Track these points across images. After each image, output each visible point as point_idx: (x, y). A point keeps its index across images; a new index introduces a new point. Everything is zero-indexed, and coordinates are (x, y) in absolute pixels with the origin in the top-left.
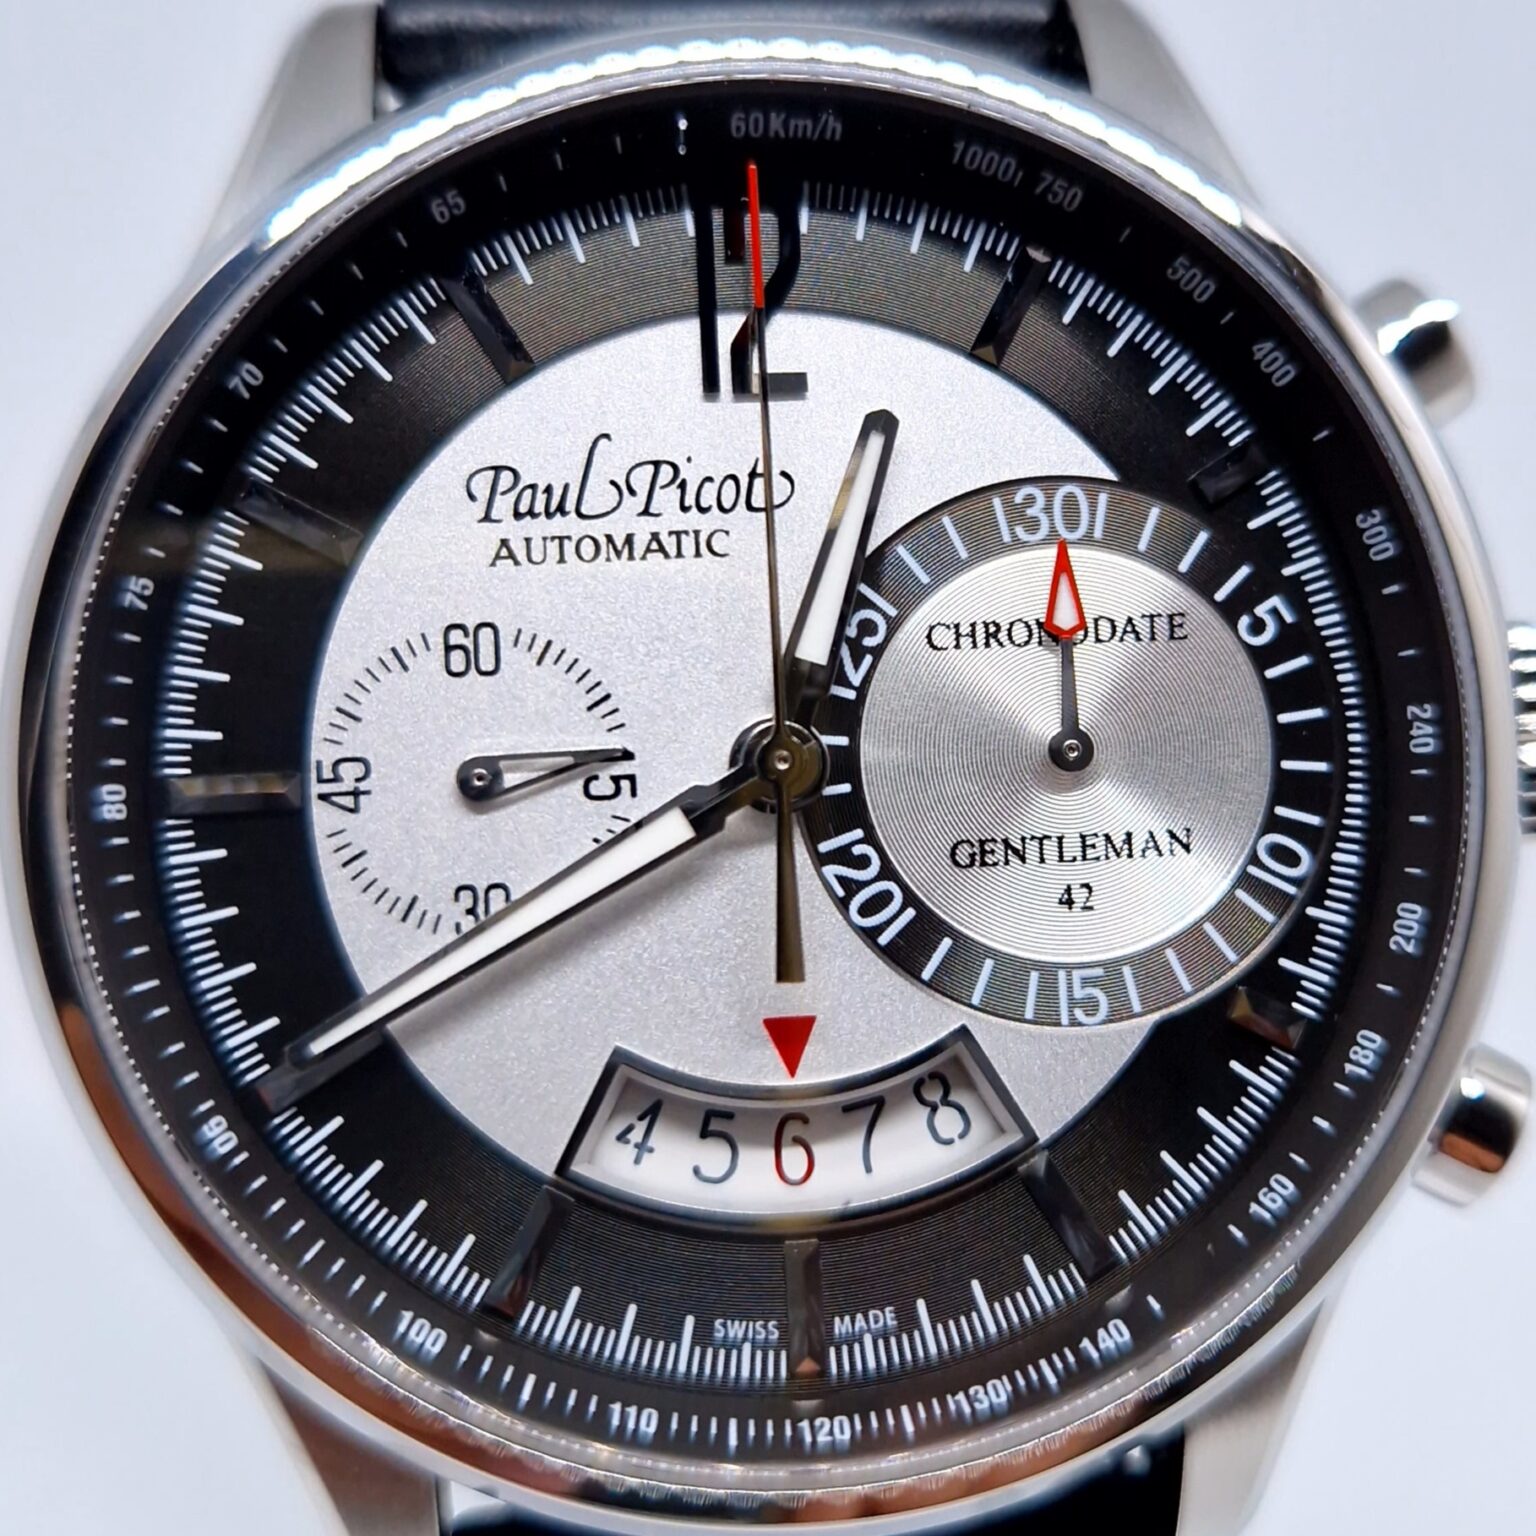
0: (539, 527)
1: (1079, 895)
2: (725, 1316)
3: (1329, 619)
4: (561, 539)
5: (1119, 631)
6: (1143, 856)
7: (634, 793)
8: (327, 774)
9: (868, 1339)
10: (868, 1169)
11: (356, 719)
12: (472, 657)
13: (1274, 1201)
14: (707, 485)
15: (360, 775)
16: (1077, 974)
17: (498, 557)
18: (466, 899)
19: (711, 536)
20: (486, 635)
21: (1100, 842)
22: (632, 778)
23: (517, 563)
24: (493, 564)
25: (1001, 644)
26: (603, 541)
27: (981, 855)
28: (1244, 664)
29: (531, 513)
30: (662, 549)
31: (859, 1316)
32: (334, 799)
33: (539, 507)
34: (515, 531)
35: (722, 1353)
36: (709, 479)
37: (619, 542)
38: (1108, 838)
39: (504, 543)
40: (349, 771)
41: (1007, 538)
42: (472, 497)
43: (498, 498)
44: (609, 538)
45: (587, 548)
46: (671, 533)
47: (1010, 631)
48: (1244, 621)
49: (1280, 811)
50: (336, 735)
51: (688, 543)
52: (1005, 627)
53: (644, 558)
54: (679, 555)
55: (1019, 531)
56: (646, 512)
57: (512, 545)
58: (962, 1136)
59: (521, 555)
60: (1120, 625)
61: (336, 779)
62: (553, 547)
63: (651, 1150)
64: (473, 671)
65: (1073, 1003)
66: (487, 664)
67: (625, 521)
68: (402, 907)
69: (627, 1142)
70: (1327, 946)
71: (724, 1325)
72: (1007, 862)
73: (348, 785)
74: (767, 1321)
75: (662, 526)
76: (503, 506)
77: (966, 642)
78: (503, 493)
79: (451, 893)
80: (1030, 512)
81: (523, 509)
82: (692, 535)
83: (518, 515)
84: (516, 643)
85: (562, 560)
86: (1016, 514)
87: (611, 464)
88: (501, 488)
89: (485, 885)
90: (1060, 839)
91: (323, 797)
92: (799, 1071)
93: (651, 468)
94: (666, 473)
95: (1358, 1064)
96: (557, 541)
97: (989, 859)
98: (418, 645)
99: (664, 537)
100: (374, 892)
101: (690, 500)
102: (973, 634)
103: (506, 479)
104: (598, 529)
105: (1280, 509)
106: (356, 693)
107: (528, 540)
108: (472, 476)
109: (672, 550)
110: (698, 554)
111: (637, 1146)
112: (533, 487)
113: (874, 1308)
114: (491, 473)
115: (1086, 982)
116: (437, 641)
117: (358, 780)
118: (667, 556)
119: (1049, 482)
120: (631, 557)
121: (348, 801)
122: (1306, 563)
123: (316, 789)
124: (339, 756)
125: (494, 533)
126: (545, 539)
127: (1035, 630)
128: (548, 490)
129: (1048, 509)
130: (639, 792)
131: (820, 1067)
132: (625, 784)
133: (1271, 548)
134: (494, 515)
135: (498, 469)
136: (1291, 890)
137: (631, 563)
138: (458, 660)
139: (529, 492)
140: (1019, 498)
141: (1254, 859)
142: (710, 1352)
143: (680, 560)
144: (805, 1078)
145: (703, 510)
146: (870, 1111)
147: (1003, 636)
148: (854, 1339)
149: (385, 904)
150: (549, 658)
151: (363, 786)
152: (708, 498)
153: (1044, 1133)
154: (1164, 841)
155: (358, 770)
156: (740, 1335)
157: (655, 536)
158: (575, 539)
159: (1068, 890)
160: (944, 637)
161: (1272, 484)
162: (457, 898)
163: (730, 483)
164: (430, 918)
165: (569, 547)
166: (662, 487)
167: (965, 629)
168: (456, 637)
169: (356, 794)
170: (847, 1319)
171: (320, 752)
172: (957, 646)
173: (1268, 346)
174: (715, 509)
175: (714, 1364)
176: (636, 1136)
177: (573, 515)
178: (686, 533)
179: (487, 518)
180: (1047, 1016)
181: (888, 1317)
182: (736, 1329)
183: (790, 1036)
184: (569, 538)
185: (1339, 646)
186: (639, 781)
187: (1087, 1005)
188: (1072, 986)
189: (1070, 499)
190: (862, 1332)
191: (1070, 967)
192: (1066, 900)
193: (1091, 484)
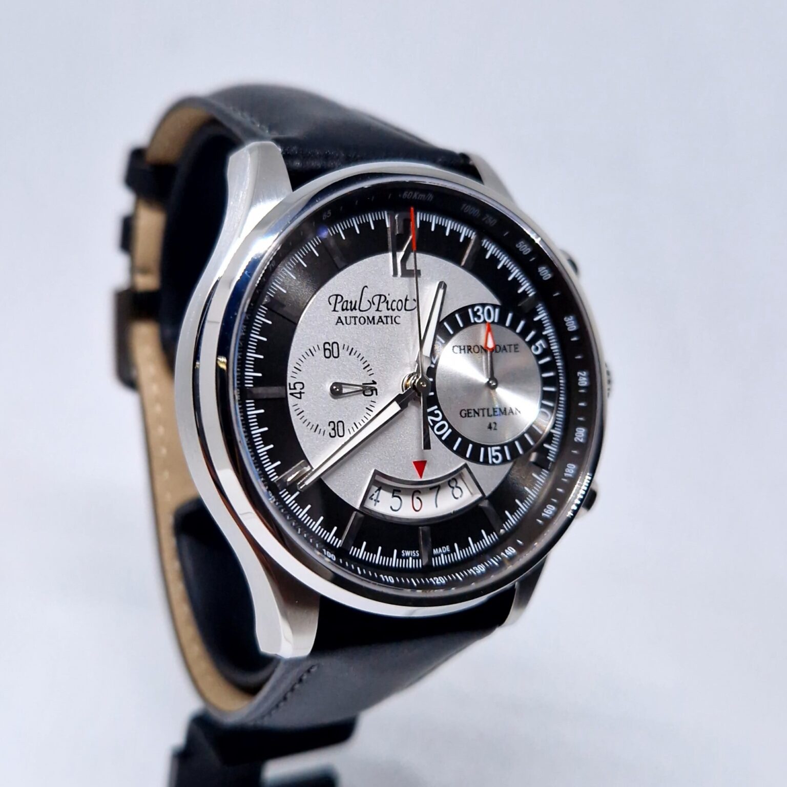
0: (349, 314)
1: (493, 426)
2: (405, 550)
3: (555, 347)
4: (355, 317)
5: (502, 349)
6: (509, 414)
7: (377, 394)
8: (292, 387)
9: (442, 555)
10: (437, 506)
11: (300, 370)
12: (331, 352)
13: (549, 512)
14: (394, 303)
15: (302, 387)
16: (494, 448)
17: (338, 322)
18: (332, 424)
19: (395, 317)
20: (335, 345)
21: (498, 410)
22: (376, 390)
23: (343, 324)
24: (336, 324)
25: (471, 352)
26: (366, 318)
27: (468, 414)
28: (533, 360)
29: (347, 309)
30: (382, 321)
31: (440, 549)
32: (295, 395)
33: (349, 308)
34: (343, 314)
35: (404, 560)
36: (394, 301)
37: (371, 319)
38: (500, 409)
39: (339, 318)
40: (299, 386)
41: (472, 321)
42: (330, 304)
43: (337, 304)
44: (368, 318)
45: (362, 320)
46: (385, 316)
47: (474, 348)
48: (533, 347)
49: (544, 402)
50: (295, 375)
51: (389, 319)
52: (472, 347)
53: (377, 324)
54: (387, 323)
55: (476, 319)
56: (378, 310)
57: (342, 319)
58: (461, 496)
59: (344, 322)
60: (502, 347)
61: (295, 388)
62: (353, 320)
63: (378, 501)
64: (332, 357)
65: (493, 457)
66: (336, 355)
67: (372, 313)
68: (314, 427)
69: (372, 499)
70: (556, 440)
71: (405, 552)
72: (474, 416)
73: (298, 391)
74: (416, 551)
75: (382, 314)
76: (339, 307)
78: (339, 303)
79: (328, 424)
80: (479, 313)
81: (344, 308)
82: (390, 317)
83: (343, 310)
84: (343, 348)
85: (355, 324)
86: (475, 314)
87: (368, 295)
88: (338, 301)
89: (337, 421)
90: (488, 410)
91: (292, 394)
92: (423, 477)
93: (379, 297)
94: (383, 298)
95: (568, 473)
96: (354, 318)
97: (470, 415)
98: (316, 348)
99: (383, 318)
100: (306, 423)
101: (389, 307)
102: (464, 349)
103: (339, 298)
104: (365, 314)
105: (542, 315)
106: (300, 362)
107: (346, 317)
108: (330, 297)
109: (385, 322)
110: (392, 323)
111: (375, 500)
112: (347, 301)
113: (443, 546)
114: (335, 297)
115: (496, 451)
116: (321, 347)
117: (301, 389)
118: (384, 323)
119: (483, 305)
120: (374, 324)
121: (298, 395)
122: (549, 331)
123: (289, 392)
124: (295, 382)
125: (336, 315)
126: (350, 317)
127: (480, 348)
128: (351, 302)
129: (483, 313)
130: (378, 394)
131: (428, 475)
132: (374, 392)
133: (540, 326)
134: (336, 309)
135: (337, 295)
137: (374, 325)
138: (328, 353)
139: (345, 303)
140: (475, 309)
142: (401, 560)
143: (387, 325)
144: (424, 479)
145: (393, 310)
146: (437, 489)
147: (472, 350)
148: (439, 555)
149: (309, 427)
150: (352, 354)
151: (302, 391)
152: (394, 307)
153: (487, 494)
154: (514, 410)
155: (301, 386)
156: (409, 555)
157: (380, 317)
158: (359, 318)
159: (490, 424)
160: (457, 349)
161: (540, 308)
162: (329, 425)
163: (400, 302)
164: (322, 431)
165: (357, 320)
166: (382, 303)
167: (462, 348)
168: (327, 346)
169: (300, 393)
170: (437, 549)
171: (290, 380)
172: (460, 353)
173: (544, 268)
174: (396, 310)
175: (402, 564)
176: (374, 497)
177: (358, 310)
178: (389, 316)
179: (334, 310)
180: (486, 462)
181: (447, 549)
182: (408, 553)
183: (420, 466)
184: (357, 317)
185: (557, 355)
186: (378, 391)
187: (497, 458)
188: (492, 452)
189: (489, 310)
190: (441, 553)
191: (491, 446)
192: (490, 427)
193: (494, 306)
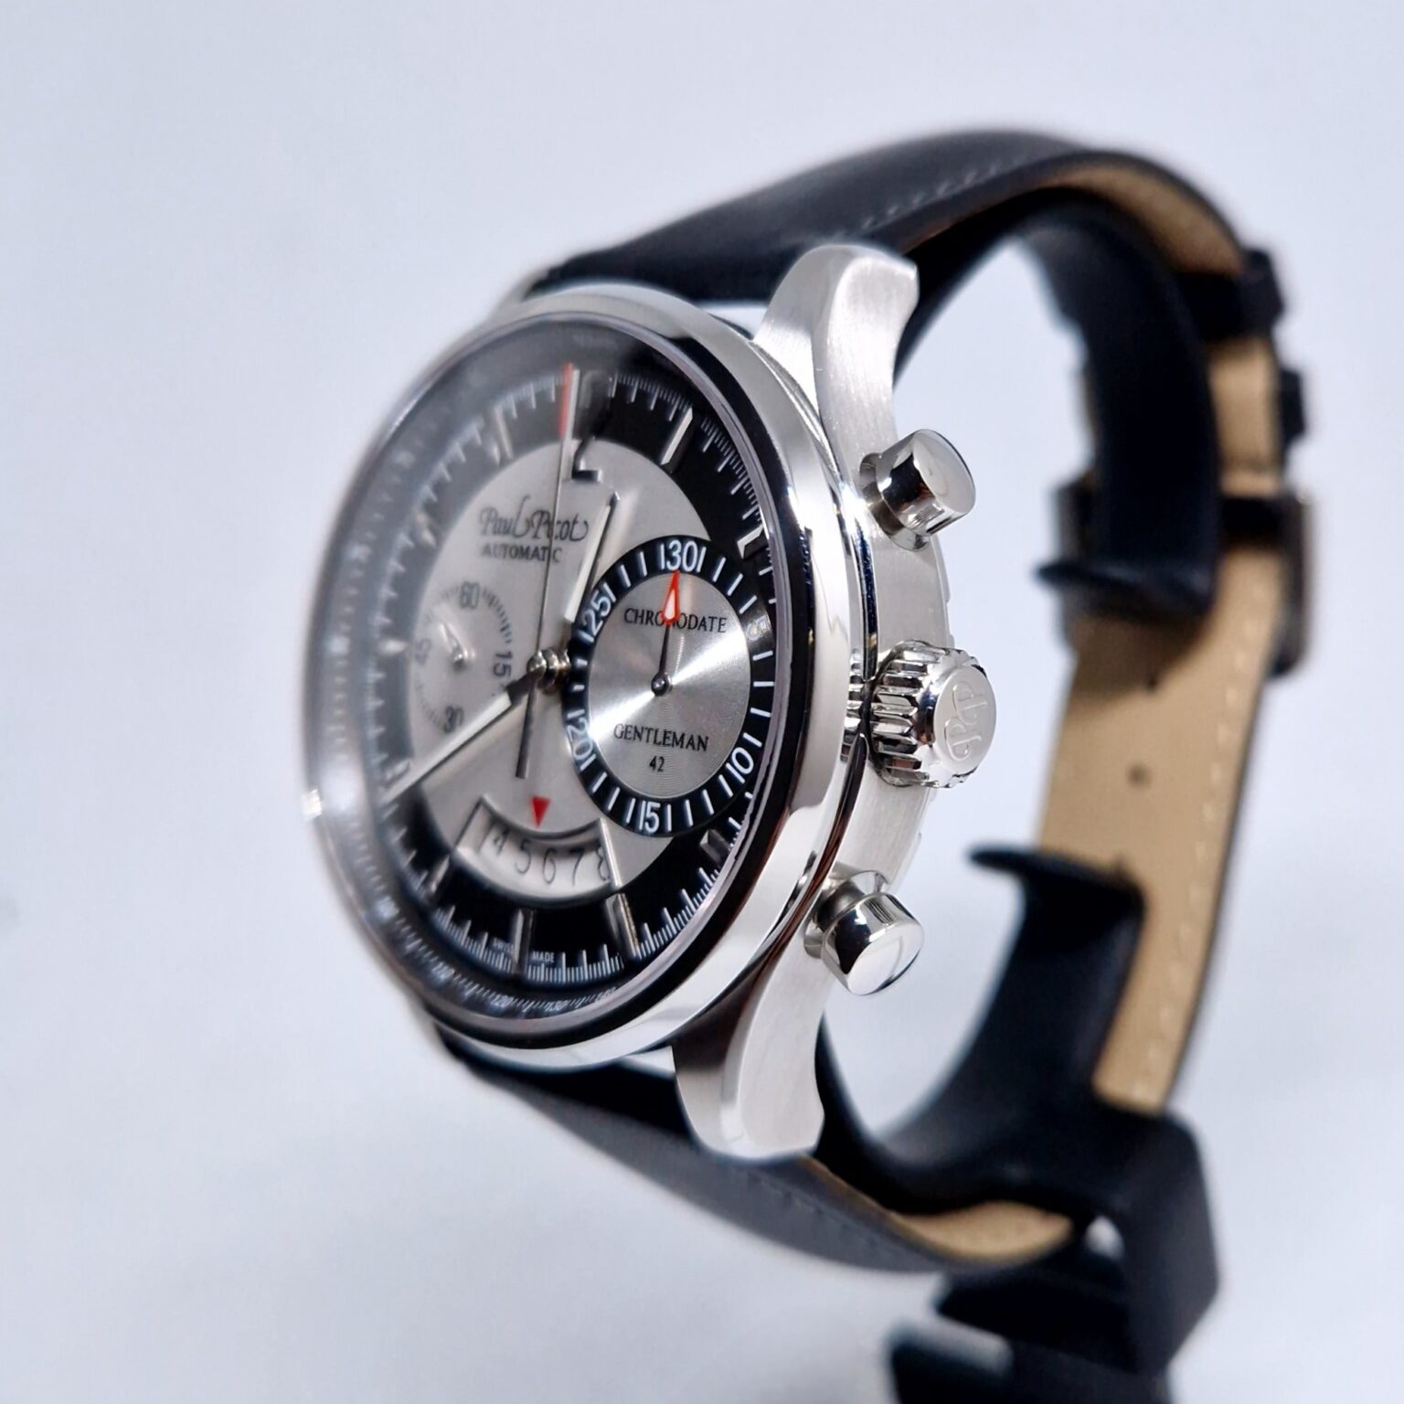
0: (500, 539)
1: (658, 763)
2: (498, 937)
4: (506, 546)
5: (699, 623)
6: (687, 747)
8: (418, 645)
9: (543, 966)
10: (573, 880)
12: (470, 598)
14: (558, 525)
16: (651, 804)
17: (485, 552)
18: (450, 712)
20: (475, 589)
21: (671, 736)
23: (490, 556)
24: (482, 556)
25: (652, 624)
26: (519, 548)
27: (626, 734)
28: (745, 651)
29: (499, 532)
30: (537, 556)
31: (542, 954)
32: (418, 658)
33: (502, 529)
34: (492, 540)
35: (495, 955)
36: (560, 521)
37: (524, 548)
38: (675, 734)
39: (488, 545)
41: (662, 567)
42: (481, 522)
43: (489, 523)
44: (521, 547)
45: (513, 552)
46: (542, 548)
47: (657, 617)
48: (748, 627)
49: (746, 736)
50: (424, 628)
51: (547, 553)
52: (655, 614)
53: (531, 559)
54: (543, 558)
55: (668, 563)
56: (535, 536)
57: (490, 547)
59: (492, 552)
60: (700, 620)
61: (421, 648)
62: (503, 549)
64: (469, 605)
65: (646, 820)
67: (528, 540)
68: (430, 713)
71: (497, 942)
72: (634, 739)
73: (424, 652)
75: (540, 544)
76: (490, 527)
77: (639, 620)
78: (492, 521)
79: (445, 709)
80: (674, 554)
81: (497, 529)
82: (549, 550)
83: (494, 533)
84: (484, 595)
85: (505, 557)
86: (669, 557)
87: (528, 511)
88: (491, 518)
89: (456, 708)
90: (656, 731)
91: (415, 656)
92: (542, 824)
93: (540, 514)
94: (546, 515)
96: (504, 547)
97: (628, 736)
100: (424, 704)
102: (642, 616)
103: (493, 514)
104: (518, 542)
107: (495, 545)
108: (482, 512)
109: (541, 555)
112: (501, 519)
113: (548, 951)
114: (489, 511)
115: (652, 810)
116: (460, 589)
117: (427, 650)
118: (539, 558)
119: (683, 539)
120: (527, 556)
121: (422, 659)
123: (414, 652)
124: (423, 638)
125: (485, 540)
126: (501, 545)
128: (506, 521)
129: (681, 554)
130: (510, 674)
131: (550, 825)
133: (767, 587)
134: (487, 532)
136: (742, 780)
138: (464, 600)
139: (499, 523)
140: (671, 546)
141: (729, 760)
142: (490, 952)
143: (543, 562)
145: (555, 538)
148: (536, 964)
150: (493, 604)
152: (558, 530)
153: (617, 884)
154: (696, 742)
156: (502, 948)
158: (510, 547)
159: (654, 760)
160: (631, 616)
162: (447, 713)
163: (566, 526)
164: (438, 719)
165: (508, 550)
166: (544, 522)
167: (640, 614)
168: (466, 589)
170: (538, 953)
172: (636, 622)
174: (558, 538)
175: (491, 959)
177: (512, 535)
178: (547, 548)
180: (632, 826)
182: (500, 945)
183: (539, 806)
184: (508, 546)
187: (651, 822)
188: (647, 810)
189: (690, 549)
190: (541, 962)
191: (648, 799)
192: (653, 764)
193: (700, 542)
